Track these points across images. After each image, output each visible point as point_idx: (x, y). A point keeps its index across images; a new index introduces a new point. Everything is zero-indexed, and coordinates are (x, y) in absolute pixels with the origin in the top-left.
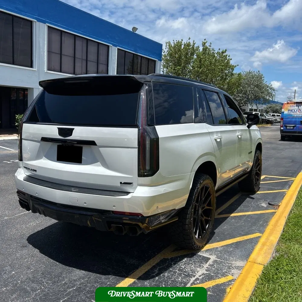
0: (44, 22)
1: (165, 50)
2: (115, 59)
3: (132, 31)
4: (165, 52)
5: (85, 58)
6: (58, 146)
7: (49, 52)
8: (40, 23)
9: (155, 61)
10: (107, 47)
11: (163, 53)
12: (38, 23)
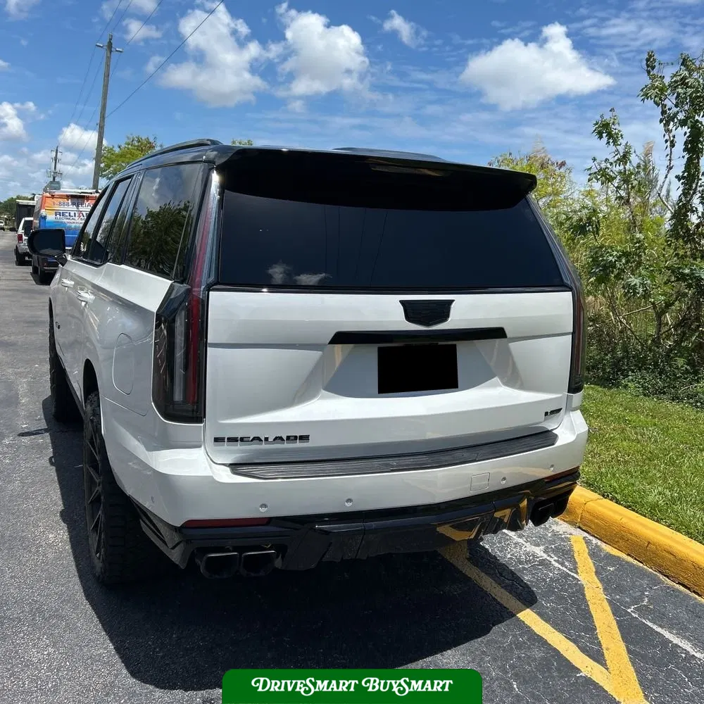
6: (380, 350)
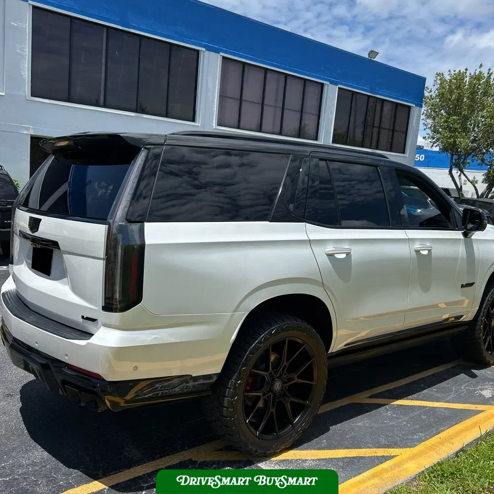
0: (217, 51)
1: (431, 88)
2: (334, 105)
3: (368, 57)
4: (431, 91)
5: (280, 104)
7: (223, 97)
8: (211, 52)
9: (409, 107)
10: (320, 85)
11: (426, 94)
12: (207, 53)
